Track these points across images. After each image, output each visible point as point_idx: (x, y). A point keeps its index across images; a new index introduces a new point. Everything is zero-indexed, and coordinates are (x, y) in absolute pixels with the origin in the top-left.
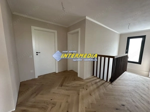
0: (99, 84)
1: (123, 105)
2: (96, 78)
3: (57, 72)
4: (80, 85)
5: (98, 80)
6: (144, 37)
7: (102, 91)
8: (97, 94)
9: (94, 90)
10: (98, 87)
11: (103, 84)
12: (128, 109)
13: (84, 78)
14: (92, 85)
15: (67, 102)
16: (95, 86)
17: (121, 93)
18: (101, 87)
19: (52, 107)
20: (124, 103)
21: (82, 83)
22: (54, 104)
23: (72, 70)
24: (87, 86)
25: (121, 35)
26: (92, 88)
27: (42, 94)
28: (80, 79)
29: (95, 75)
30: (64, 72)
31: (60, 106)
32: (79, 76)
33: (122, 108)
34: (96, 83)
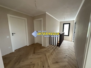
0: (54, 48)
1: (67, 56)
2: (52, 45)
3: (28, 45)
4: (45, 50)
5: (53, 46)
6: (69, 24)
7: (56, 51)
8: (55, 53)
9: (53, 52)
10: (54, 50)
11: (56, 48)
12: (69, 57)
13: (46, 47)
14: (51, 49)
15: (41, 61)
16: (53, 50)
17: (64, 51)
18: (56, 50)
19: (33, 67)
20: (66, 55)
21: (45, 49)
22: (34, 65)
23: (37, 43)
24: (49, 50)
25: (61, 22)
26: (51, 51)
27: (23, 61)
28: (44, 47)
29: (51, 44)
30: (33, 44)
31: (38, 65)
32: (42, 46)
33: (66, 57)
34: (53, 48)
